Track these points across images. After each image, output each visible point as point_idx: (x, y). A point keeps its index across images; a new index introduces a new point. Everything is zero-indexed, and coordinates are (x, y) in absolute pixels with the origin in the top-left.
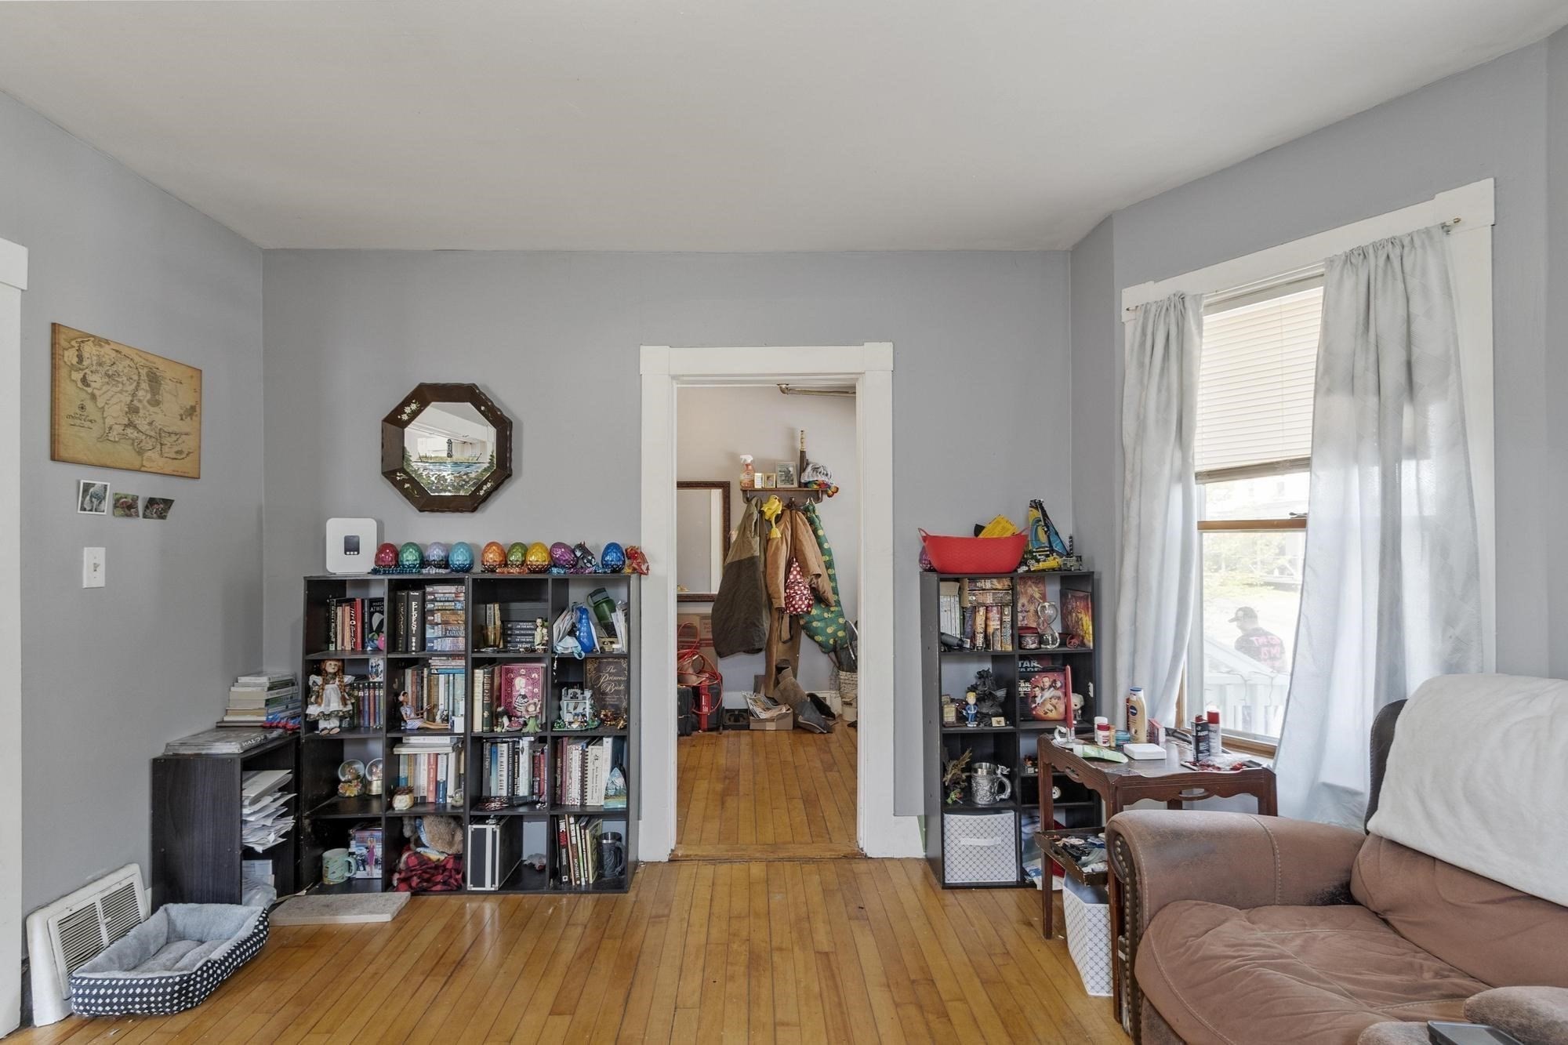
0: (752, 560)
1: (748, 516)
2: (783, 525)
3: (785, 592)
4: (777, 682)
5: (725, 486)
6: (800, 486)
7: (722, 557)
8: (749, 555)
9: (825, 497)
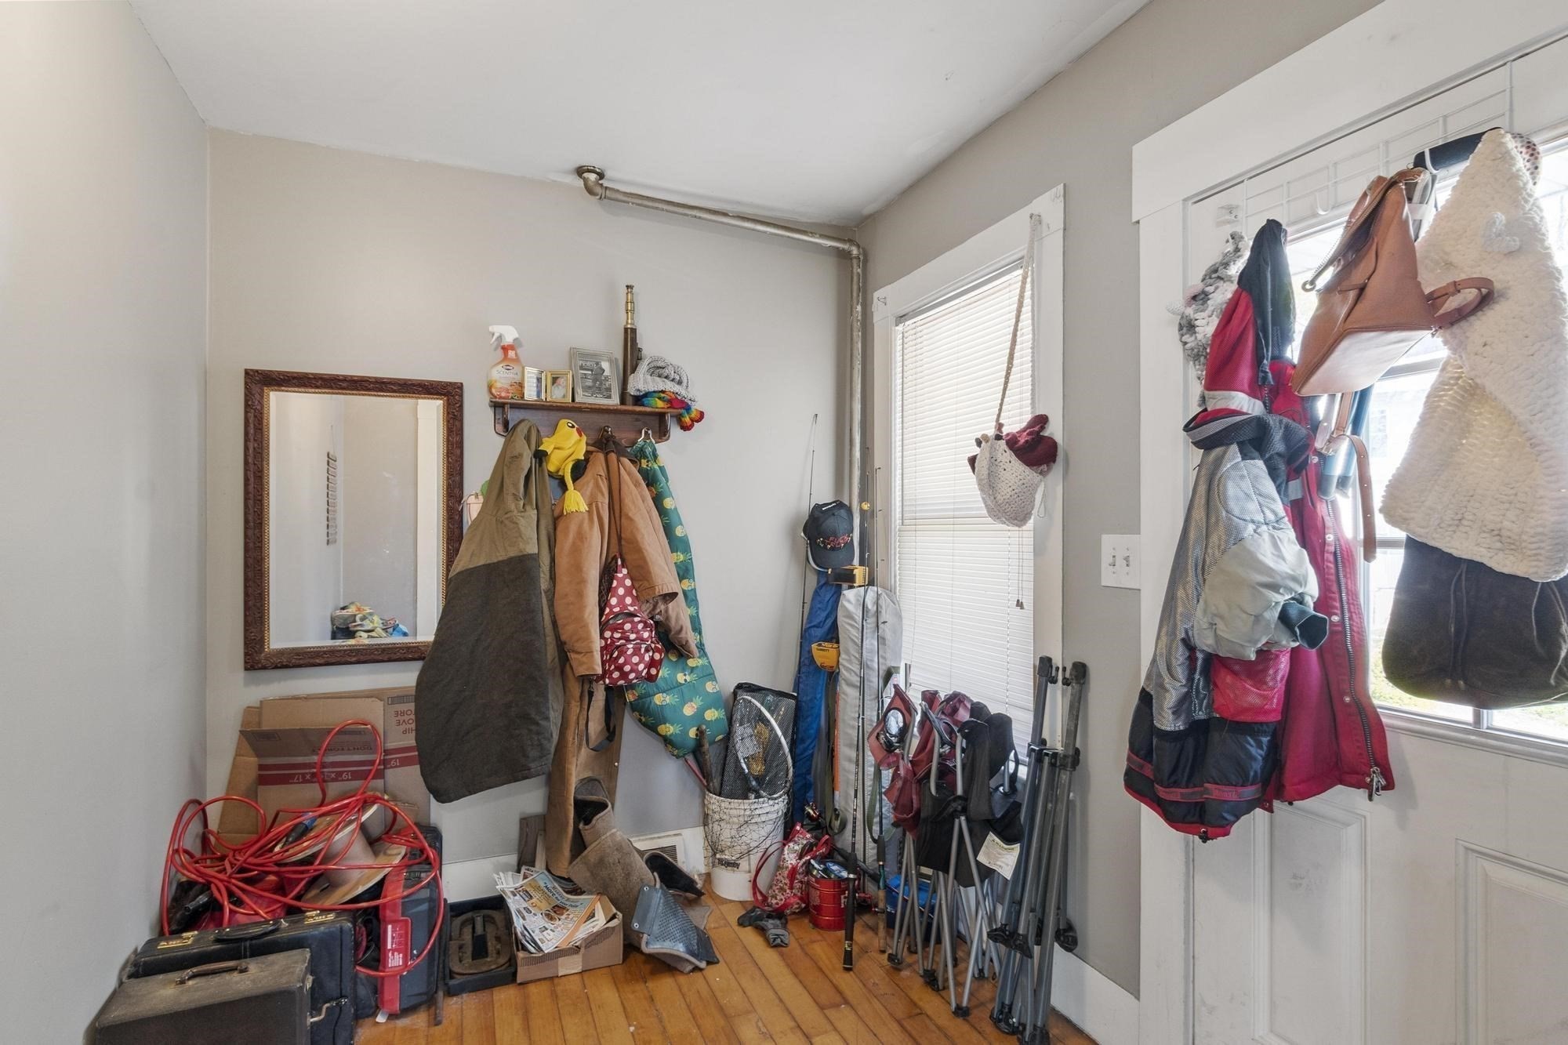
0: (520, 569)
1: (506, 461)
2: (591, 485)
3: (602, 636)
4: (579, 845)
5: (451, 395)
6: (623, 402)
7: (442, 557)
8: (513, 553)
9: (675, 431)
